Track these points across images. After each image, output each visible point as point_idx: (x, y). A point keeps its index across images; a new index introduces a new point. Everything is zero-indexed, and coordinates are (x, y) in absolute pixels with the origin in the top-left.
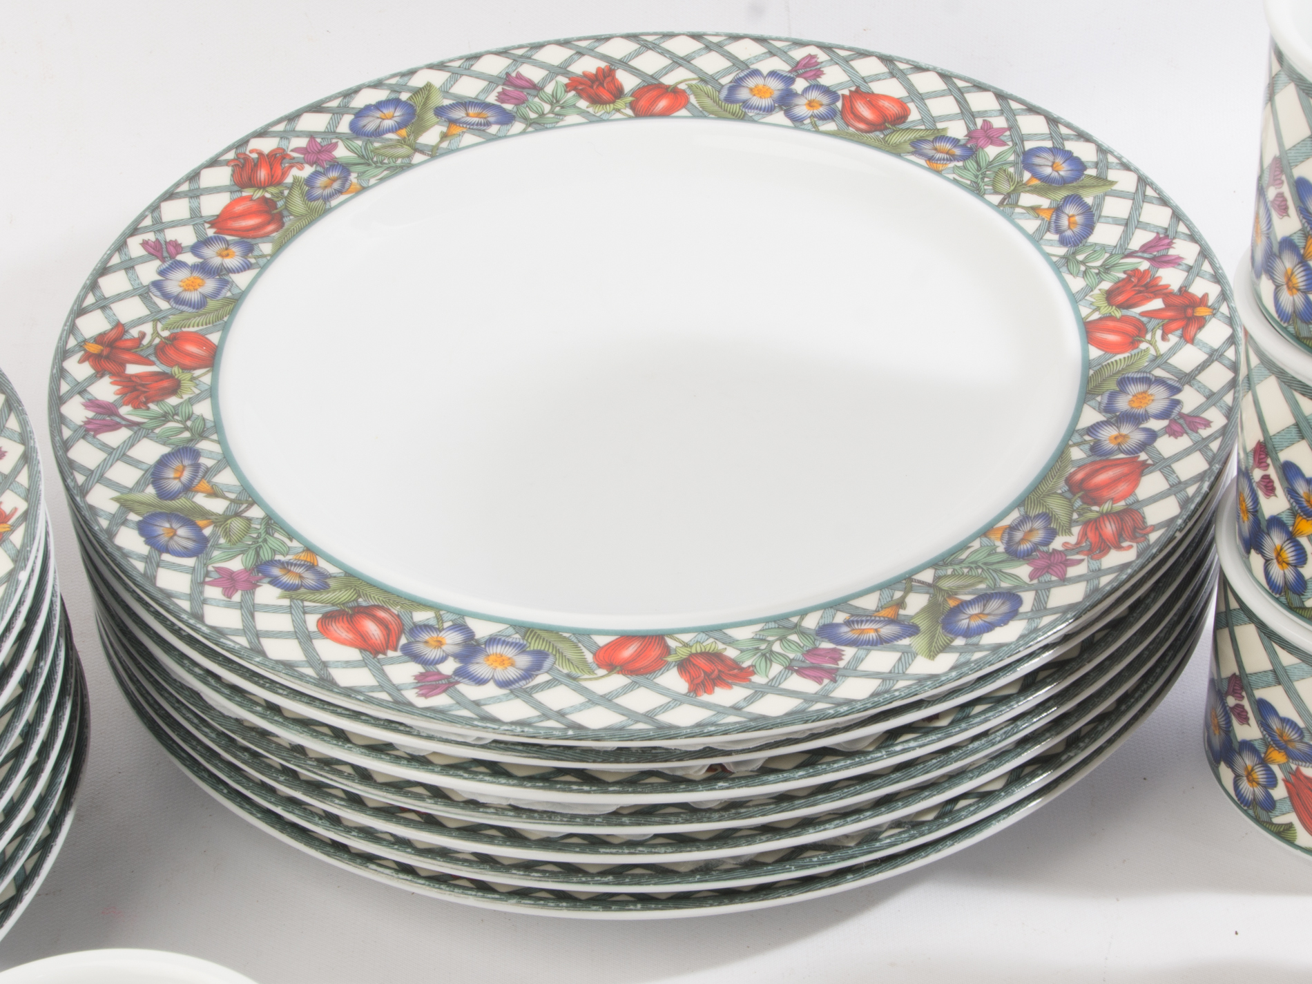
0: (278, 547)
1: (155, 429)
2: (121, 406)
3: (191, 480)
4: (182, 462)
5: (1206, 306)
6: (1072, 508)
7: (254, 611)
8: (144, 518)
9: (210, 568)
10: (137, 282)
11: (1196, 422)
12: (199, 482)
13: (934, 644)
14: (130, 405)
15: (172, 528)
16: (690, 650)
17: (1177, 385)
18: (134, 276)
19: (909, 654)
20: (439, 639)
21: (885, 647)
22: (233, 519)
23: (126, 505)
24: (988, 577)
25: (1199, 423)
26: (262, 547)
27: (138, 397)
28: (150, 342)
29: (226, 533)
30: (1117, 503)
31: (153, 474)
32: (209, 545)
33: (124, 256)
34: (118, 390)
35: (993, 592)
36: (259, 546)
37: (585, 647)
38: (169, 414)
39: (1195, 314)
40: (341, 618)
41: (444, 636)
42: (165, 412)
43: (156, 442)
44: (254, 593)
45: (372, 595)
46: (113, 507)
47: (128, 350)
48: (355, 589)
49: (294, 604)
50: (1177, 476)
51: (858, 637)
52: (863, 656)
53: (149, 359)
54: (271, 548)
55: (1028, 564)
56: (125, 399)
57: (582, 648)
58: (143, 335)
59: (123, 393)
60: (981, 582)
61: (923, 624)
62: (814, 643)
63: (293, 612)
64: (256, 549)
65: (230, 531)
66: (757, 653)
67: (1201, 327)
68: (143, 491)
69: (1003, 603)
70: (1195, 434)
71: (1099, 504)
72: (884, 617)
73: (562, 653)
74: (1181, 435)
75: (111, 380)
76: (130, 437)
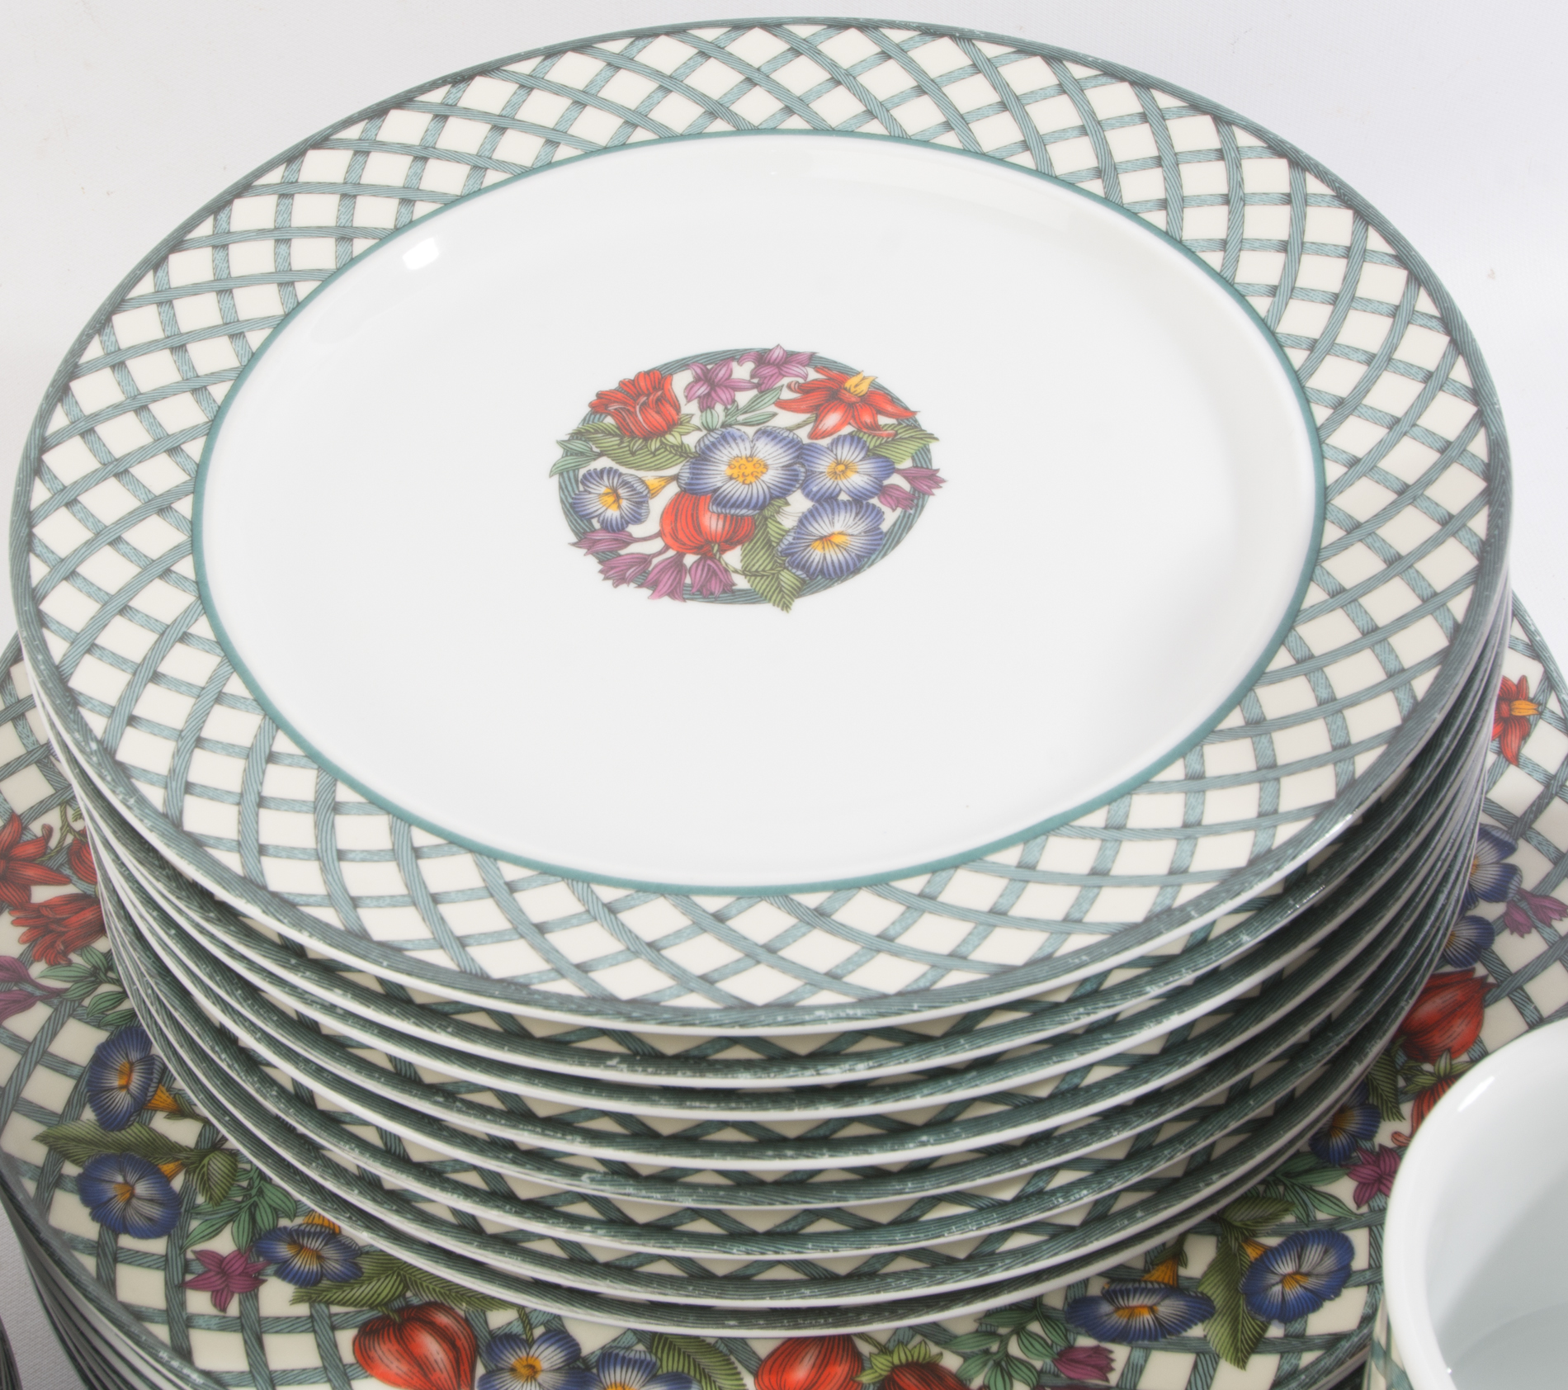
0: (280, 1202)
1: (83, 999)
2: (31, 964)
3: (145, 1089)
4: (127, 1056)
5: (1526, 698)
6: (1395, 1067)
7: (262, 1333)
8: (86, 1170)
9: (190, 1255)
10: (31, 739)
11: (1545, 907)
12: (156, 1091)
13: (1239, 1334)
14: (44, 961)
15: (126, 1183)
16: (890, 1359)
17: (1506, 838)
18: (25, 731)
19: (1207, 1357)
20: (531, 1362)
21: (1169, 1343)
22: (211, 1156)
23: (58, 1147)
24: (1296, 1202)
25: (1551, 909)
26: (257, 1205)
27: (52, 945)
28: (59, 843)
29: (205, 1184)
30: (1456, 1058)
31: (89, 1083)
32: (183, 1210)
33: (8, 697)
34: (24, 934)
35: (1307, 1230)
36: (252, 1204)
37: (740, 1361)
38: (100, 969)
39: (1514, 713)
40: (386, 1335)
41: (536, 1354)
42: (94, 966)
43: (87, 1023)
44: (256, 1297)
45: (424, 1284)
46: (37, 1154)
47: (30, 861)
48: (399, 1274)
49: (317, 1311)
50: (1536, 1008)
51: (1127, 1322)
52: (1141, 1361)
53: (61, 873)
54: (270, 1206)
55: (1348, 1175)
56: (36, 949)
57: (737, 1364)
58: (48, 831)
59: (30, 940)
60: (1286, 1211)
61: (1216, 1292)
62: (1066, 1336)
63: (317, 1328)
64: (250, 1208)
65: (209, 1179)
66: (988, 1360)
67: (1525, 736)
68: (78, 1118)
69: (1326, 1252)
70: (1548, 930)
71: (1433, 1062)
72: (1158, 1283)
73: (710, 1377)
74: (1529, 932)
75: (12, 918)
76: (50, 1018)
